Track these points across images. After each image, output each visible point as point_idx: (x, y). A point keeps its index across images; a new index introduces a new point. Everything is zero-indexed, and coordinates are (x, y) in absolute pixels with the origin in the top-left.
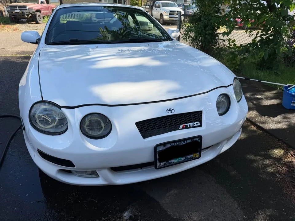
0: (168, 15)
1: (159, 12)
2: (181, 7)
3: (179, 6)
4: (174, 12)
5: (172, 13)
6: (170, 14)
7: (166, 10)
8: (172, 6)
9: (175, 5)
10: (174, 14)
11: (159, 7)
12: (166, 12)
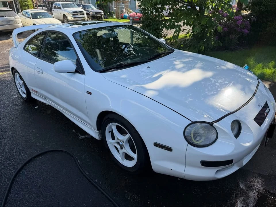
0: (72, 15)
1: (61, 13)
2: (81, 7)
3: (79, 6)
4: (77, 12)
5: (75, 13)
6: (73, 15)
7: (69, 12)
8: (72, 7)
9: (74, 5)
10: (77, 15)
11: (60, 8)
12: (69, 13)
